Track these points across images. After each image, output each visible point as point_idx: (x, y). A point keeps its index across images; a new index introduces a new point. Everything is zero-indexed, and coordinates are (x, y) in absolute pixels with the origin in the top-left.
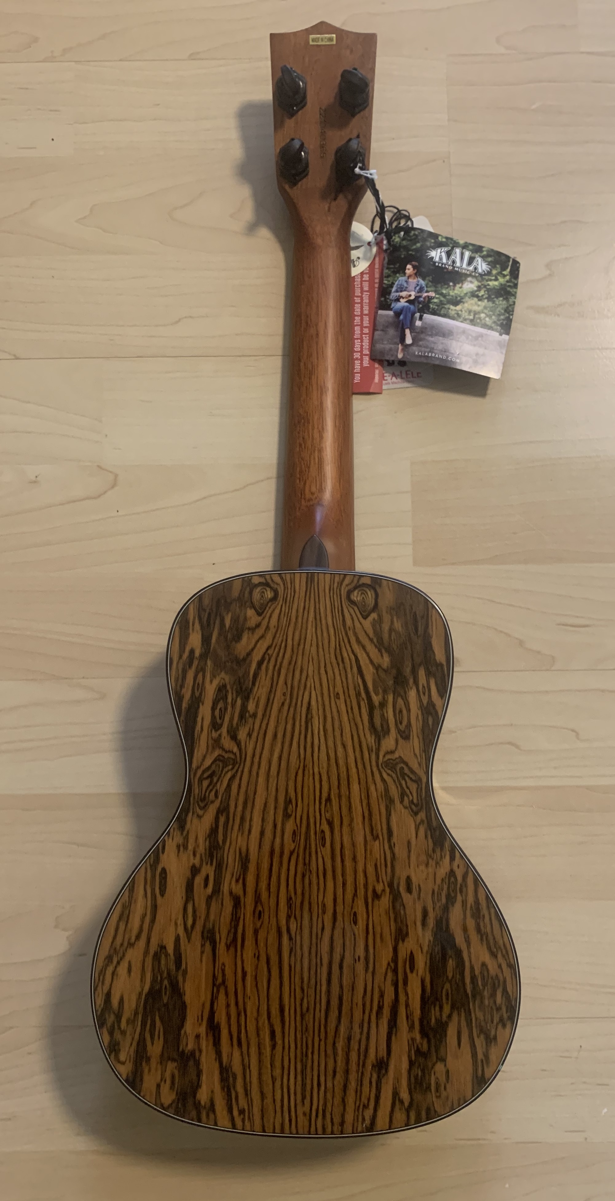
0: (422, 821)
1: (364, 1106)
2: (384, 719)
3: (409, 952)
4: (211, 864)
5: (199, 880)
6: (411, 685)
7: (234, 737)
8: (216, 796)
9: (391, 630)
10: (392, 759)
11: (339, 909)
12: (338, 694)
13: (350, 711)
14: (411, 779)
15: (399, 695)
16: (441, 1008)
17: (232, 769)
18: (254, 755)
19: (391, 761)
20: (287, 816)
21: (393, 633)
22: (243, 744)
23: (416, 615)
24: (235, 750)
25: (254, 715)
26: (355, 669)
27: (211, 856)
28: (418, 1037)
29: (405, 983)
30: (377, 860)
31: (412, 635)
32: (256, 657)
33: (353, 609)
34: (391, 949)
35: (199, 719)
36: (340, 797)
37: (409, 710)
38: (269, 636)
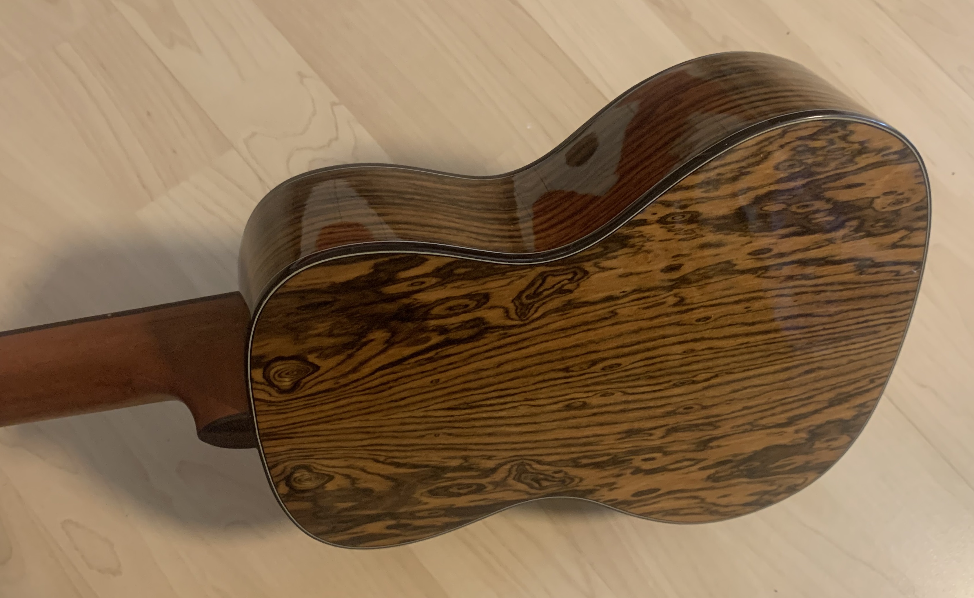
0: (596, 265)
1: (896, 275)
2: (463, 326)
3: (749, 257)
4: (632, 460)
5: (647, 466)
6: (411, 301)
7: (494, 470)
8: (560, 471)
9: (330, 335)
10: (516, 310)
11: (690, 337)
12: (432, 382)
13: (454, 366)
14: (541, 285)
15: (427, 313)
16: (817, 211)
17: (529, 465)
18: (515, 449)
19: (518, 311)
20: (584, 405)
21: (336, 332)
22: (500, 462)
23: (301, 307)
24: (508, 466)
25: (466, 458)
26: (395, 369)
27: (623, 462)
28: (841, 233)
29: (781, 255)
30: (639, 308)
31: (333, 308)
32: (392, 470)
33: (306, 383)
34: (742, 277)
35: (472, 504)
36: (563, 359)
37: (448, 299)
38: (361, 463)
